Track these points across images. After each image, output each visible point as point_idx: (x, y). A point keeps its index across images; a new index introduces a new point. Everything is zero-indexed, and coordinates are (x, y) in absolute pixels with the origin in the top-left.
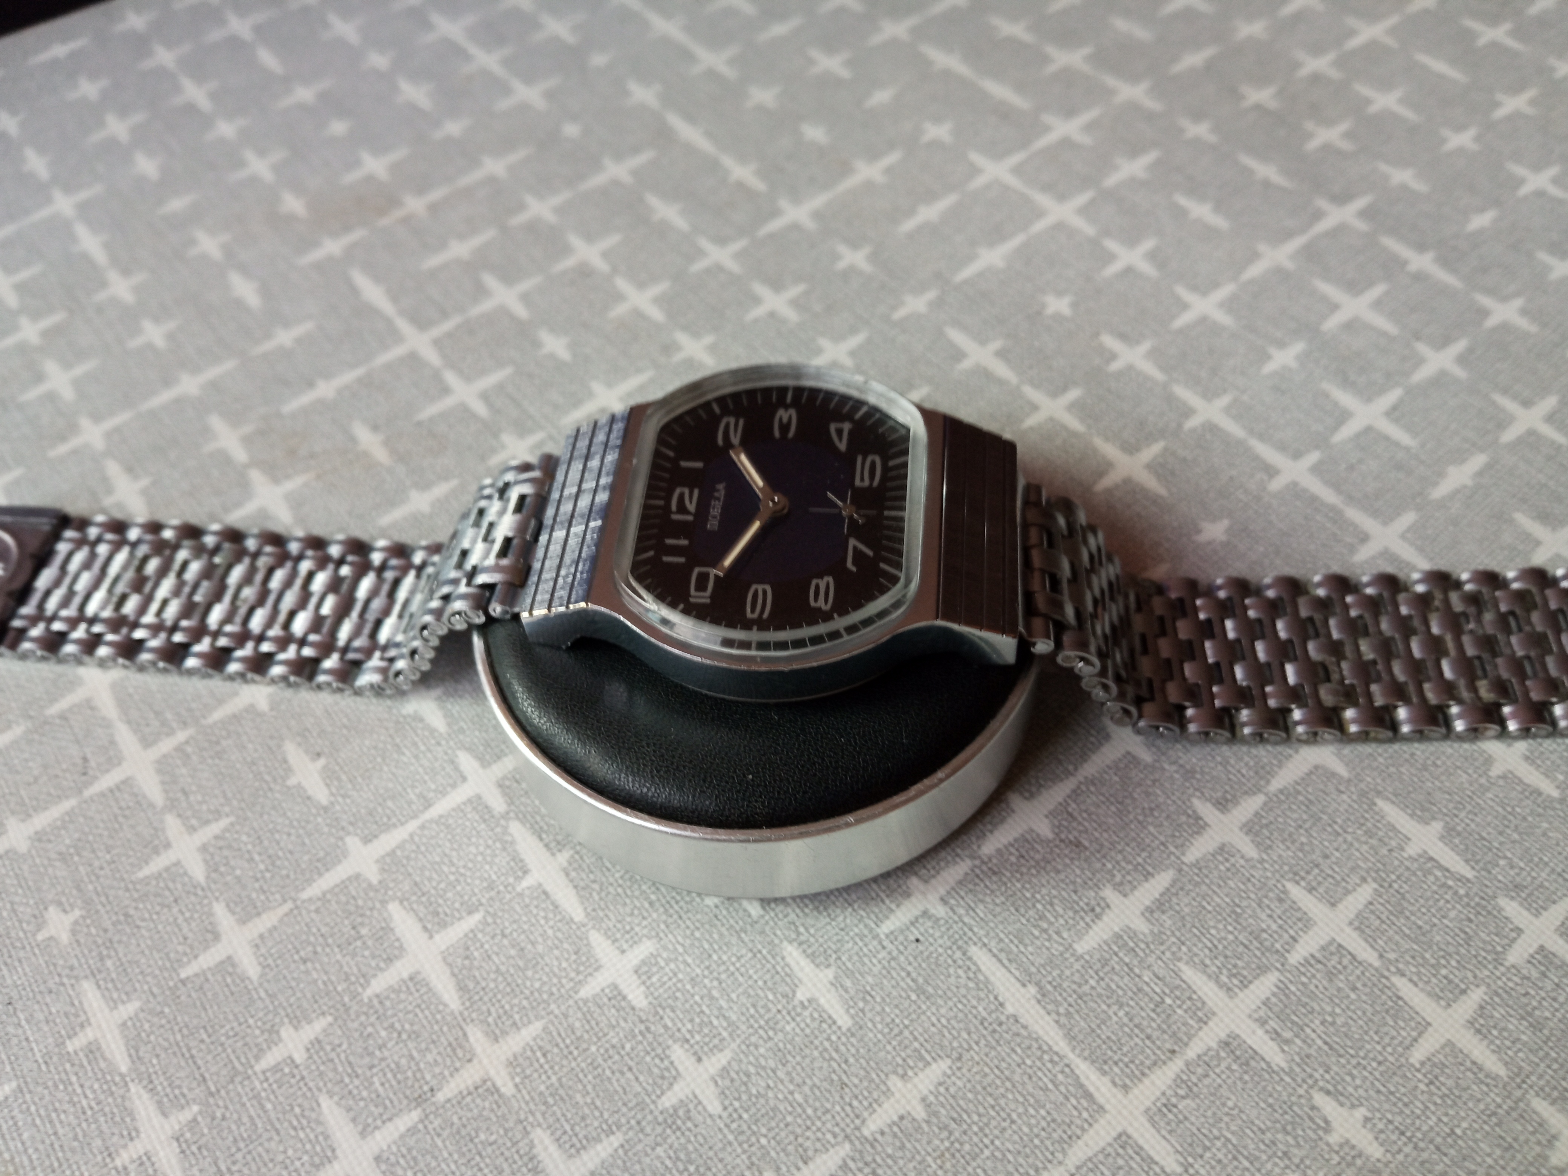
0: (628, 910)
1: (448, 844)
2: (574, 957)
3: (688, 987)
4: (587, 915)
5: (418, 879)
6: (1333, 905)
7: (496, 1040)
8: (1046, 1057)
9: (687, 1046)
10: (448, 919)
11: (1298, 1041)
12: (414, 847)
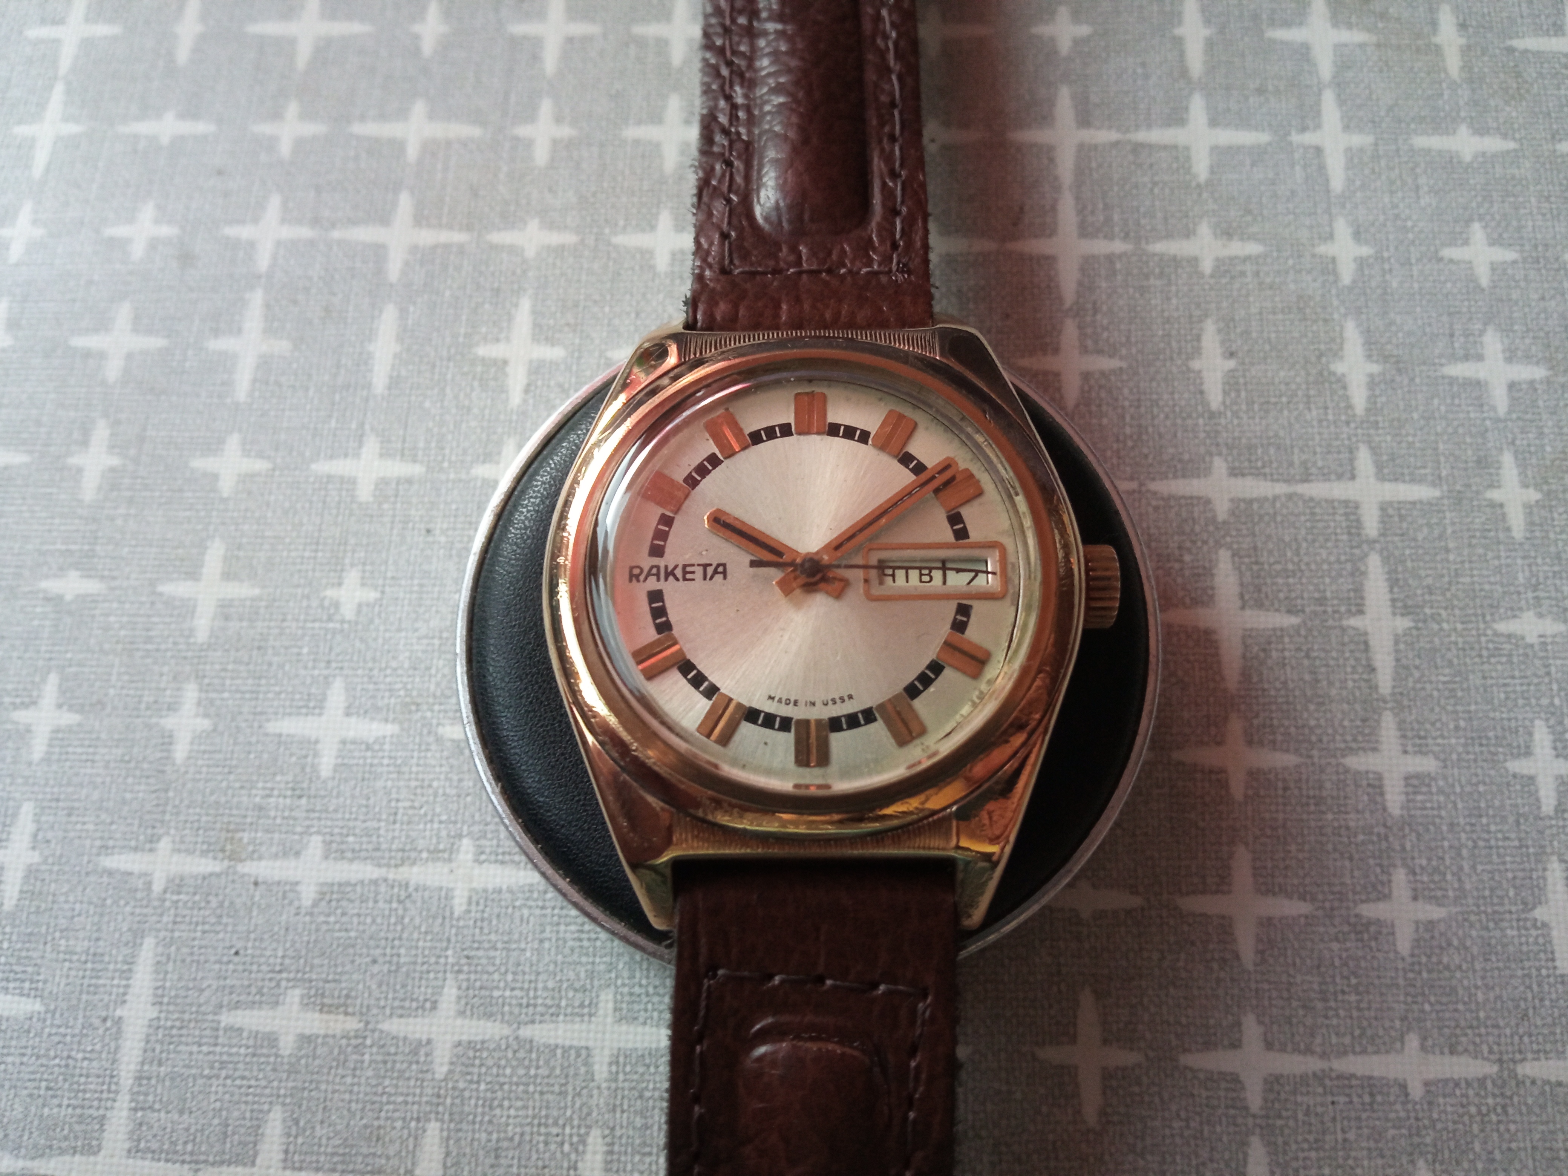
0: (1433, 717)
1: (1303, 532)
2: (1359, 723)
3: (1445, 828)
4: (1393, 694)
5: (1259, 545)
9: (1411, 878)
10: (1267, 603)
12: (1271, 511)
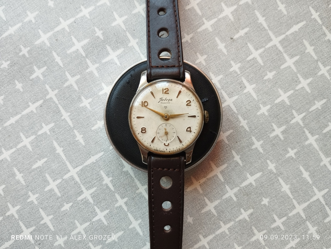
6: (104, 217)
7: (96, 69)
8: (83, 162)
11: (81, 203)
